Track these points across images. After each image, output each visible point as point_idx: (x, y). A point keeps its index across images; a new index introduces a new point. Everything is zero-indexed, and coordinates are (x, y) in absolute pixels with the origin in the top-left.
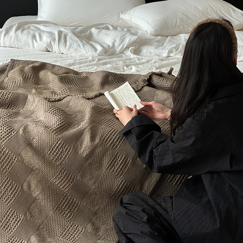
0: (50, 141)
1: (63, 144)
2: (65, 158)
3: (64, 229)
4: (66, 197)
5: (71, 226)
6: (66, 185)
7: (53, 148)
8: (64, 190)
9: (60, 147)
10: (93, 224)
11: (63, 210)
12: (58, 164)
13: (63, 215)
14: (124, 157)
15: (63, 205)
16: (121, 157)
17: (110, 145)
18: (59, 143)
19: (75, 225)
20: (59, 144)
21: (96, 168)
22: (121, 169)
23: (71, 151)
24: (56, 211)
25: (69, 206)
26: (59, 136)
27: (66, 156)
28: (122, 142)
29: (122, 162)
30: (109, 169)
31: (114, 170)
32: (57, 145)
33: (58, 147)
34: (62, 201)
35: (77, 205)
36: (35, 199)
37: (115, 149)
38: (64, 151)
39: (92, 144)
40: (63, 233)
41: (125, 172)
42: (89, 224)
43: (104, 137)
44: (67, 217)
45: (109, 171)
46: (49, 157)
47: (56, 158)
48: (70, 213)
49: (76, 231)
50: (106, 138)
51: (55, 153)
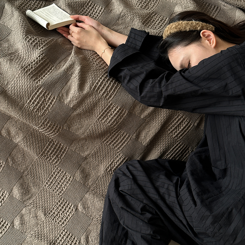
0: (29, 89)
1: (45, 93)
2: (48, 108)
3: (50, 176)
4: (52, 143)
7: (33, 96)
9: (41, 95)
10: (83, 171)
12: (39, 114)
14: (119, 108)
15: (48, 152)
16: (115, 109)
17: (103, 95)
18: (40, 91)
19: (63, 172)
20: (41, 92)
21: (85, 117)
22: (115, 120)
23: (54, 101)
25: (55, 152)
26: (39, 83)
27: (49, 106)
29: (116, 114)
30: (101, 119)
31: (106, 120)
32: (38, 94)
33: (38, 96)
34: (47, 148)
35: (65, 150)
37: (108, 99)
38: (46, 100)
39: (80, 94)
40: (49, 181)
41: (120, 122)
42: (78, 171)
45: (101, 121)
46: (28, 106)
47: (37, 107)
48: (57, 159)
49: (64, 179)
50: (98, 86)
51: (36, 102)
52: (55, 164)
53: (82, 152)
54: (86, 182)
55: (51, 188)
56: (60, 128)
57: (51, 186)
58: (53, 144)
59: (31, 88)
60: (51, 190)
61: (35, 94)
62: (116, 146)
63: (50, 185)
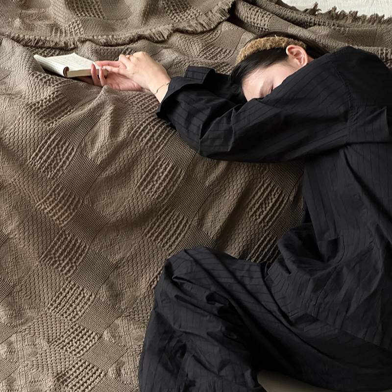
0: (36, 135)
1: (60, 141)
2: (62, 166)
3: (57, 294)
4: (64, 237)
5: (71, 289)
6: (63, 214)
7: (41, 147)
8: (60, 224)
9: (54, 145)
10: (111, 287)
11: (57, 259)
12: (49, 176)
13: (57, 267)
14: (171, 165)
15: (57, 251)
16: (165, 166)
17: (147, 143)
18: (52, 138)
19: (79, 287)
20: (53, 140)
21: (118, 185)
22: (166, 187)
23: (73, 154)
24: (44, 261)
25: (67, 253)
26: (52, 125)
27: (64, 162)
28: (169, 139)
29: (167, 176)
30: (142, 187)
31: (151, 188)
32: (49, 142)
33: (50, 146)
34: (55, 244)
35: (83, 251)
36: (7, 239)
37: (155, 150)
38: (61, 154)
39: (112, 141)
40: (55, 301)
41: (172, 193)
42: (104, 286)
43: (136, 129)
44: (65, 271)
45: (143, 190)
46: (33, 163)
47: (46, 165)
48: (70, 265)
49: (80, 298)
50: (139, 131)
51: (44, 156)
52: (66, 274)
53: (111, 255)
54: (117, 304)
55: (58, 312)
56: (78, 201)
57: (58, 309)
58: (65, 239)
59: (40, 134)
60: (58, 314)
61: (45, 143)
62: (167, 243)
63: (57, 307)
